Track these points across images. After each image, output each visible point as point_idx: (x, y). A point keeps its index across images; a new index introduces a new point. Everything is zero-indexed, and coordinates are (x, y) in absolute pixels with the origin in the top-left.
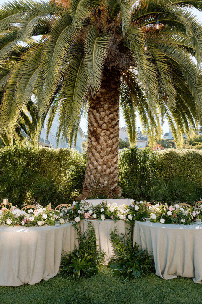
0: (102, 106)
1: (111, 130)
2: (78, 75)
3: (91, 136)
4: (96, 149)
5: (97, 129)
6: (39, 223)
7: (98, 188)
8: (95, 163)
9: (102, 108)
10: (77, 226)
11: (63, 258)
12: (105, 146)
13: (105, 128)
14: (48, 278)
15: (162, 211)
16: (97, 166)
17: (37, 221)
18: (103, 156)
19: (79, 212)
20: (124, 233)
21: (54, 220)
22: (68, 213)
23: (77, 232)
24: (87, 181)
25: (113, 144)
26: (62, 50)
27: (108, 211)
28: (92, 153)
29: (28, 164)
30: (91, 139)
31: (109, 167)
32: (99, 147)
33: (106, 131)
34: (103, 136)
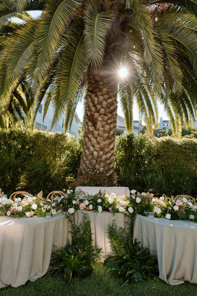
0: (100, 90)
1: (109, 115)
2: (76, 52)
3: (88, 121)
4: (93, 134)
5: (95, 113)
6: (28, 214)
7: (94, 174)
8: (92, 148)
9: (101, 92)
10: (70, 218)
11: (53, 254)
12: (102, 132)
13: (103, 113)
14: (36, 278)
15: (167, 205)
16: (93, 152)
17: (25, 212)
18: (99, 141)
19: (74, 202)
20: (123, 227)
21: (45, 211)
22: (61, 202)
23: (70, 225)
24: (82, 166)
25: (111, 129)
26: (60, 23)
27: (106, 202)
28: (89, 138)
29: (23, 147)
30: (88, 124)
31: (105, 153)
32: (96, 132)
33: (104, 116)
34: (101, 121)
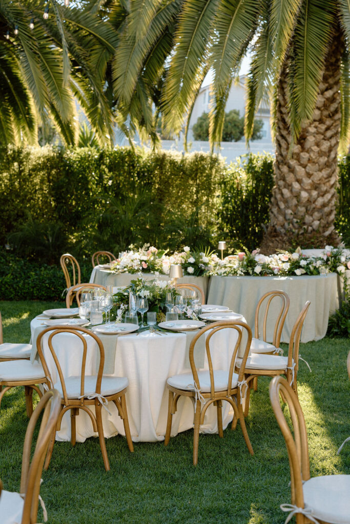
1: (328, 122)
4: (298, 159)
6: (297, 272)
7: (302, 234)
8: (296, 186)
12: (316, 154)
13: (318, 118)
16: (300, 193)
17: (294, 270)
18: (311, 172)
19: (343, 259)
22: (328, 260)
24: (277, 220)
28: (289, 167)
31: (322, 194)
32: (305, 155)
33: (319, 124)
34: (314, 134)
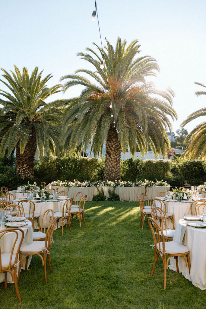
0: (112, 140)
1: (117, 151)
3: (107, 154)
4: (109, 160)
5: (110, 150)
6: (86, 186)
8: (109, 166)
10: (98, 188)
11: (93, 196)
12: (113, 159)
13: (114, 150)
15: (123, 183)
16: (109, 168)
18: (112, 163)
20: (112, 190)
21: (91, 185)
22: (95, 184)
23: (98, 190)
24: (105, 175)
25: (117, 157)
27: (108, 184)
28: (107, 162)
29: (75, 166)
31: (115, 169)
33: (114, 152)
34: (112, 154)
